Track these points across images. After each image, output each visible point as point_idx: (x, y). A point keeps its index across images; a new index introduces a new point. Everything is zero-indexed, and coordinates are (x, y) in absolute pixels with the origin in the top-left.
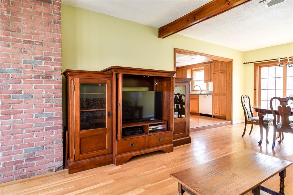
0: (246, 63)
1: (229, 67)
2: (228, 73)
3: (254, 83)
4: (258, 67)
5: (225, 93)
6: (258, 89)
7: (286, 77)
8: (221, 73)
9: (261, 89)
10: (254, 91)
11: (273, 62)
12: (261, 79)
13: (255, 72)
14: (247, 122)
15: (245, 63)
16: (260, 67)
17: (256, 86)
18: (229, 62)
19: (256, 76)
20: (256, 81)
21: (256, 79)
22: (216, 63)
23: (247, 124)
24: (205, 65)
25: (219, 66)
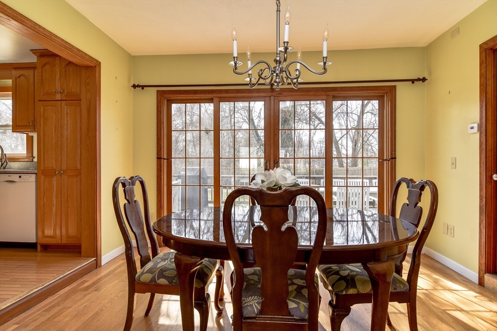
0: (138, 86)
1: (88, 84)
2: (84, 102)
3: (157, 141)
4: (166, 102)
5: (79, 166)
6: (165, 157)
7: (219, 130)
8: (64, 103)
9: (171, 158)
10: (157, 162)
11: (195, 92)
12: (171, 131)
13: (158, 112)
14: (137, 287)
15: (134, 86)
16: (170, 102)
17: (161, 149)
18: (87, 67)
19: (161, 124)
20: (161, 135)
21: (161, 130)
22: (47, 67)
23: (136, 295)
24: (15, 73)
25: (58, 77)
